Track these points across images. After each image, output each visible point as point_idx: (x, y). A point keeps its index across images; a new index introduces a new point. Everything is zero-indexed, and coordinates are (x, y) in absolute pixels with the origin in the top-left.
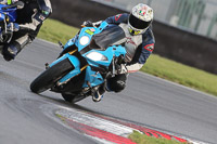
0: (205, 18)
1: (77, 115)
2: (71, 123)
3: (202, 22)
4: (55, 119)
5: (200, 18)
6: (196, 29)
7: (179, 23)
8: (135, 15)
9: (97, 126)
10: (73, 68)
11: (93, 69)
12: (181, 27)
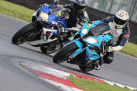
0: (115, 3)
1: (34, 65)
2: (31, 70)
3: (114, 6)
4: (21, 68)
5: (112, 4)
6: (110, 11)
7: (99, 7)
8: (117, 16)
9: (47, 72)
10: (78, 48)
11: (91, 48)
12: (100, 9)
